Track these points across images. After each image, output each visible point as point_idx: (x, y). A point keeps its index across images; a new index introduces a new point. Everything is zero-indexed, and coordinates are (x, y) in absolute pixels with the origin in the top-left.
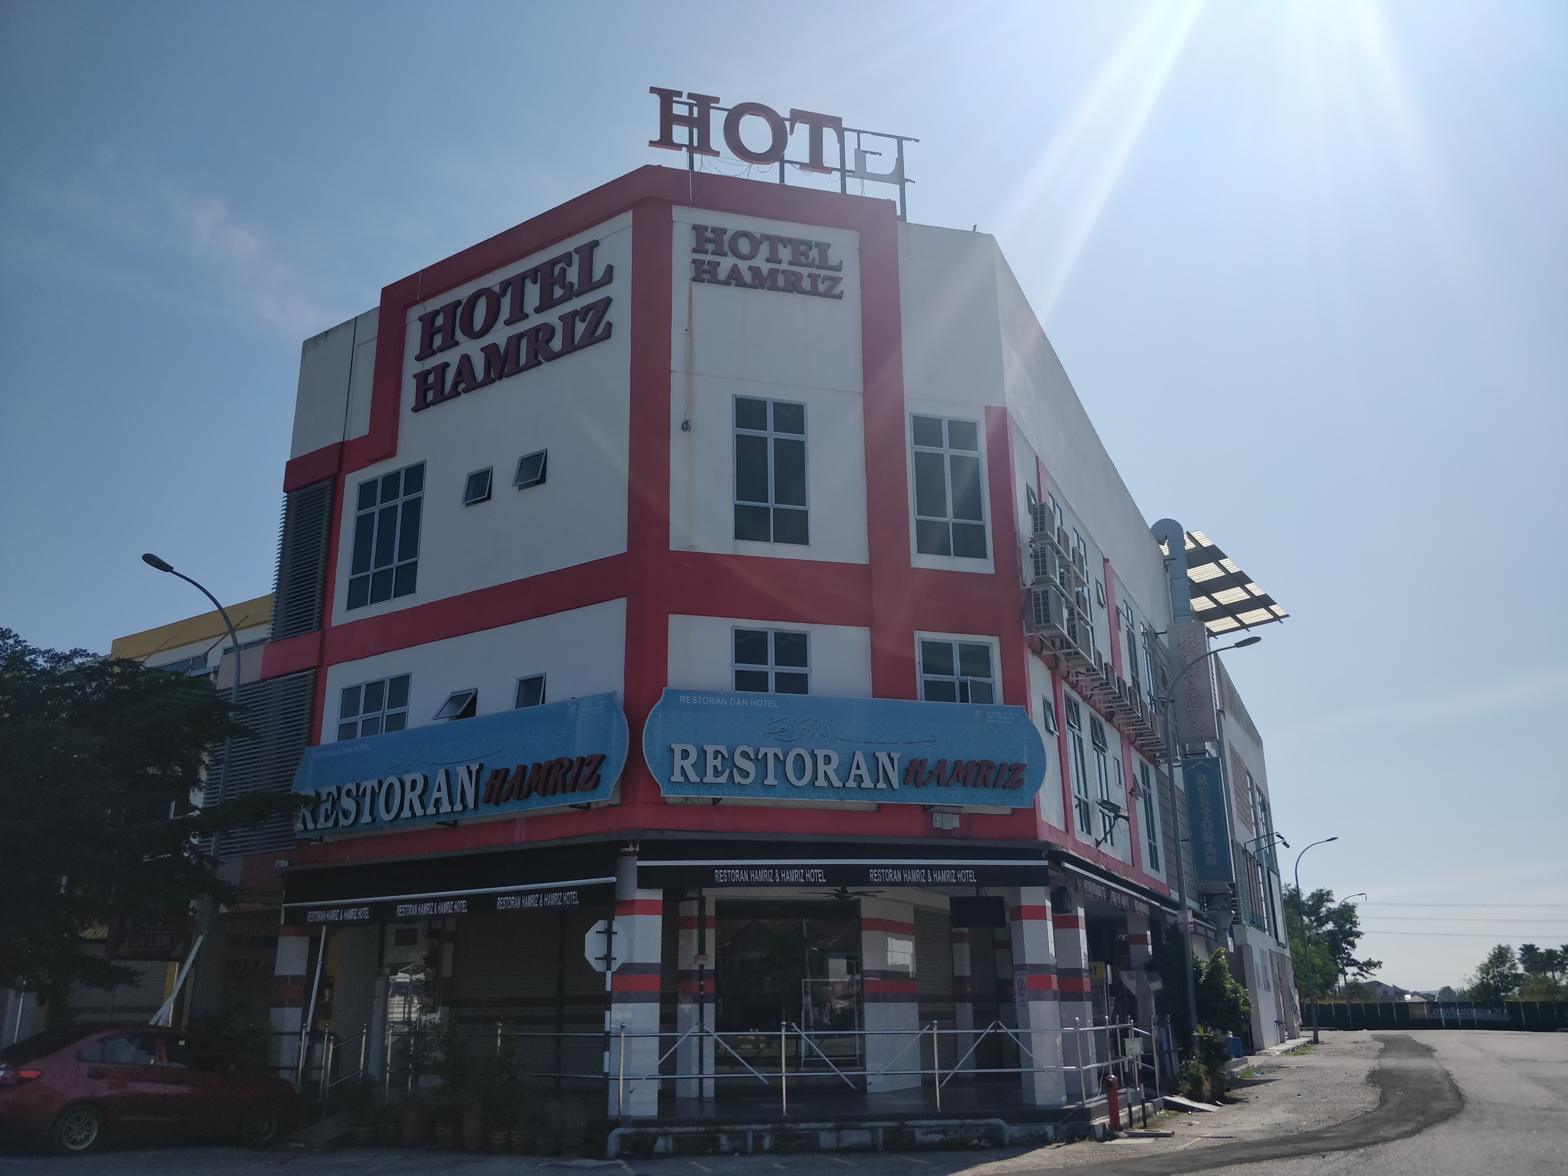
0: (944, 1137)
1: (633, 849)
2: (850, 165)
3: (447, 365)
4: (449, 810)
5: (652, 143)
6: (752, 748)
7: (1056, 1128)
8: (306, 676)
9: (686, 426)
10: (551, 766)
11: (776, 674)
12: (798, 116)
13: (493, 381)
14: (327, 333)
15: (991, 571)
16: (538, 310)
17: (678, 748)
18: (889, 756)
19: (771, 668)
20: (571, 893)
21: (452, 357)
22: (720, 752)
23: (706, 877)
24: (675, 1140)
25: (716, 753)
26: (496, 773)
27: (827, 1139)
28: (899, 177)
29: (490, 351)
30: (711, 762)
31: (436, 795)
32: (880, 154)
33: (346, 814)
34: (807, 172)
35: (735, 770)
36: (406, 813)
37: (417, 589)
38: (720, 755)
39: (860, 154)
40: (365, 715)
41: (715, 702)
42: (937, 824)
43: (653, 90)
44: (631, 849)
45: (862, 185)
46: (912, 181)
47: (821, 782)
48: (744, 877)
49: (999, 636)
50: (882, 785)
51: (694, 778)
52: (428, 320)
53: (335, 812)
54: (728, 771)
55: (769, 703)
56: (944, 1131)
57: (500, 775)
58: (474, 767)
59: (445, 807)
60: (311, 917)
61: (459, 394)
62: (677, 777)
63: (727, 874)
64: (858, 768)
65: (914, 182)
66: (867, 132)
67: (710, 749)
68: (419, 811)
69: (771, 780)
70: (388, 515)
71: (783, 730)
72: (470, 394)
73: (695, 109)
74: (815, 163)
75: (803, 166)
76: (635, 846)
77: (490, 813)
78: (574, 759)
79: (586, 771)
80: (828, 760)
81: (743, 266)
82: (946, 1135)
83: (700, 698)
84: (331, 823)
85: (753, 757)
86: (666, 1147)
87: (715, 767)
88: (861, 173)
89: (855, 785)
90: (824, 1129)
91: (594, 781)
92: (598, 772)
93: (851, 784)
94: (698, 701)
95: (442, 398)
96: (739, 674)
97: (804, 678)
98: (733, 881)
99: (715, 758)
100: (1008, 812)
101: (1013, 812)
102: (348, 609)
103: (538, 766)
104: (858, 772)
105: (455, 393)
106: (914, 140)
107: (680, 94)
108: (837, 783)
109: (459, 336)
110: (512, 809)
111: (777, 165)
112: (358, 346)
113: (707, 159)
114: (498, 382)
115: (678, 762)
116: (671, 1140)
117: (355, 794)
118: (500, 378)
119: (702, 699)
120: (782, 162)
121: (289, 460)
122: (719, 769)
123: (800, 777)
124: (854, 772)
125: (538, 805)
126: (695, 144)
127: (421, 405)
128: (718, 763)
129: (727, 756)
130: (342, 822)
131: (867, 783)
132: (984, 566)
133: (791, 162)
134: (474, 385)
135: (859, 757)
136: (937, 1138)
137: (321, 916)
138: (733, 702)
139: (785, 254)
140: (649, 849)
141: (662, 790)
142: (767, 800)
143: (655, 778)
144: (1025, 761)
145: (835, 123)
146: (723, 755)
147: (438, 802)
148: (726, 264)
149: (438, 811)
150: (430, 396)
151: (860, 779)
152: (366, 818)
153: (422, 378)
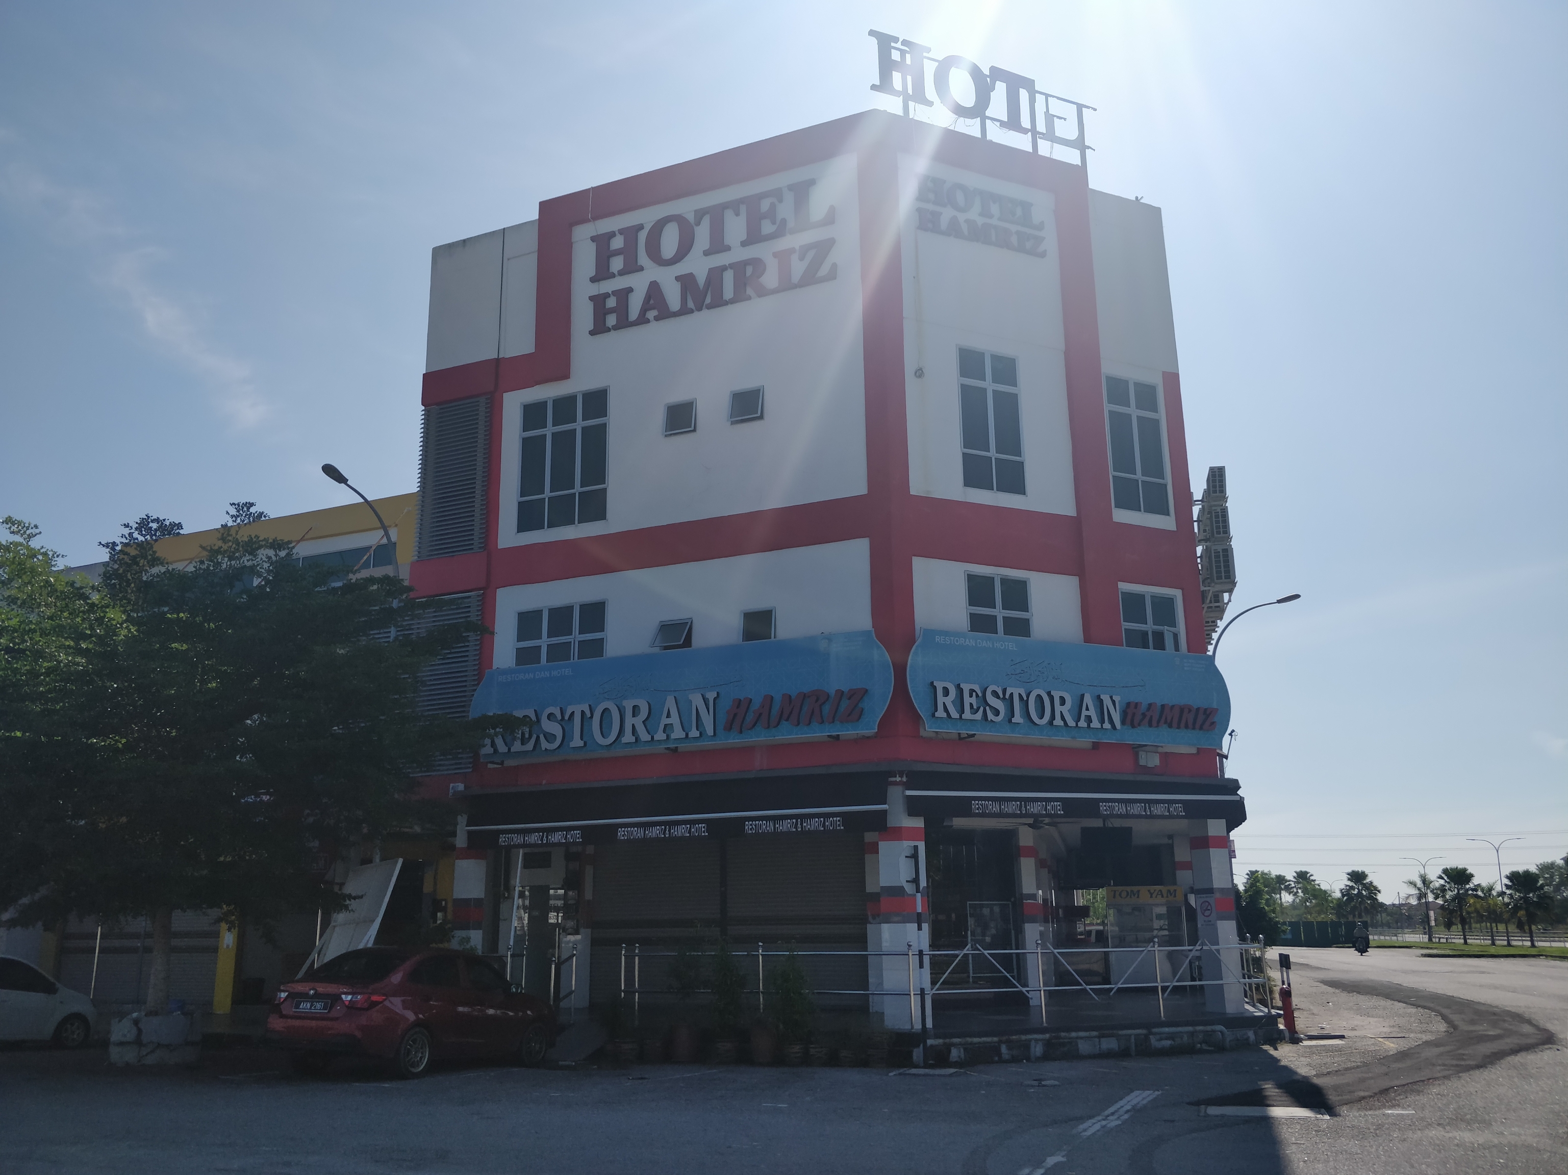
0: (1173, 1043)
1: (900, 779)
2: (1041, 127)
3: (630, 290)
4: (683, 735)
5: (874, 87)
6: (1000, 687)
7: (1255, 1033)
8: (469, 597)
9: (919, 373)
10: (804, 696)
11: (1004, 617)
12: (997, 74)
13: (692, 311)
14: (464, 242)
15: (1173, 527)
16: (744, 244)
17: (939, 686)
18: (1111, 697)
19: (999, 613)
20: (835, 819)
21: (639, 283)
22: (975, 691)
23: (963, 807)
24: (965, 1049)
25: (972, 691)
26: (739, 703)
27: (1084, 1047)
28: (1080, 144)
29: (687, 281)
30: (967, 700)
31: (665, 721)
32: (1065, 119)
33: (550, 737)
34: (1005, 130)
35: (987, 708)
36: (628, 738)
37: (608, 515)
38: (974, 694)
39: (1050, 118)
40: (549, 639)
41: (965, 642)
42: (1142, 762)
43: (872, 33)
44: (898, 779)
45: (1052, 147)
46: (1092, 149)
47: (1058, 722)
48: (996, 808)
49: (1182, 589)
50: (1107, 725)
51: (955, 714)
52: (602, 241)
53: (535, 736)
54: (982, 709)
55: (1010, 646)
56: (1171, 1037)
57: (741, 706)
58: (711, 696)
59: (678, 733)
60: (503, 840)
61: (648, 321)
62: (940, 713)
63: (982, 805)
64: (1087, 709)
65: (1094, 150)
66: (1054, 97)
67: (966, 688)
68: (644, 736)
69: (1018, 718)
70: (564, 441)
71: (1022, 672)
72: (662, 323)
73: (908, 56)
74: (1013, 123)
75: (1003, 124)
76: (901, 776)
77: (734, 740)
78: (832, 692)
79: (845, 704)
80: (1063, 701)
81: (962, 217)
82: (1173, 1040)
83: (952, 638)
84: (530, 746)
85: (1001, 696)
86: (959, 1057)
87: (971, 705)
88: (1050, 136)
89: (1085, 725)
90: (1082, 1038)
91: (855, 715)
92: (860, 705)
93: (1083, 723)
94: (951, 641)
95: (624, 323)
96: (973, 617)
97: (1026, 622)
98: (987, 812)
99: (971, 696)
100: (1194, 751)
101: (1198, 751)
102: (518, 532)
103: (788, 698)
104: (1088, 713)
105: (642, 320)
106: (1092, 108)
107: (896, 40)
108: (1071, 723)
109: (643, 259)
110: (759, 737)
111: (978, 121)
112: (508, 259)
113: (920, 108)
114: (696, 313)
115: (941, 699)
116: (962, 1050)
117: (559, 717)
118: (700, 309)
119: (954, 640)
120: (984, 119)
121: (425, 372)
122: (975, 707)
123: (1041, 716)
124: (1084, 713)
125: (788, 734)
126: (910, 91)
127: (599, 328)
128: (973, 700)
129: (980, 695)
130: (544, 744)
131: (1096, 724)
132: (1167, 523)
133: (993, 119)
134: (665, 314)
135: (1088, 700)
136: (1167, 1043)
137: (517, 839)
138: (980, 644)
139: (995, 209)
140: (917, 779)
141: (926, 724)
142: (1016, 737)
143: (920, 713)
144: (1215, 706)
145: (1029, 84)
146: (977, 693)
147: (668, 728)
148: (947, 214)
149: (668, 737)
150: (611, 320)
151: (1089, 719)
152: (577, 742)
153: (598, 301)
